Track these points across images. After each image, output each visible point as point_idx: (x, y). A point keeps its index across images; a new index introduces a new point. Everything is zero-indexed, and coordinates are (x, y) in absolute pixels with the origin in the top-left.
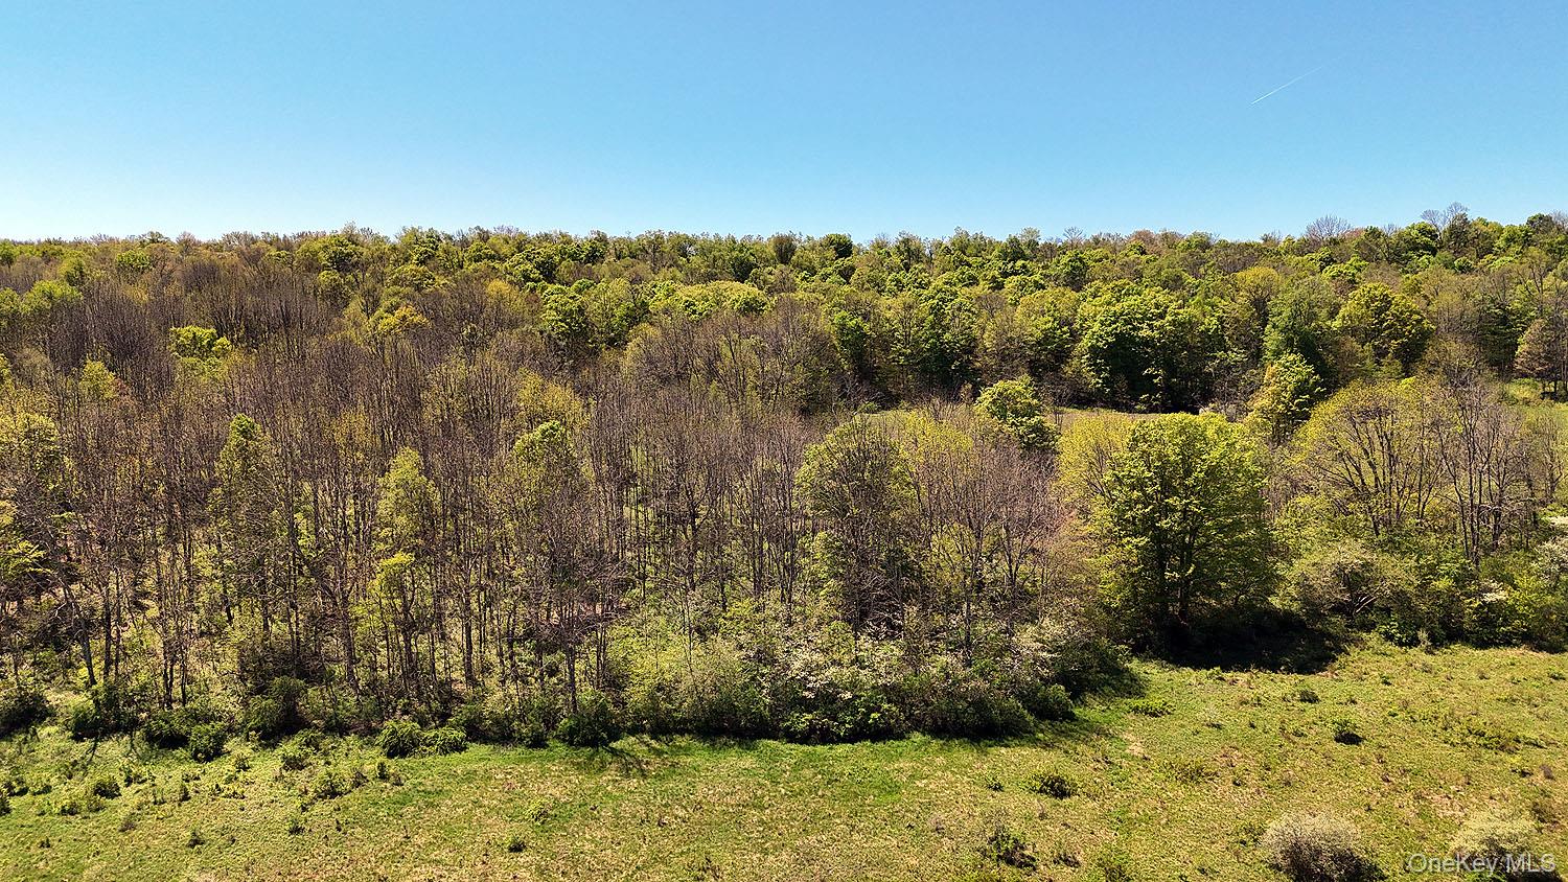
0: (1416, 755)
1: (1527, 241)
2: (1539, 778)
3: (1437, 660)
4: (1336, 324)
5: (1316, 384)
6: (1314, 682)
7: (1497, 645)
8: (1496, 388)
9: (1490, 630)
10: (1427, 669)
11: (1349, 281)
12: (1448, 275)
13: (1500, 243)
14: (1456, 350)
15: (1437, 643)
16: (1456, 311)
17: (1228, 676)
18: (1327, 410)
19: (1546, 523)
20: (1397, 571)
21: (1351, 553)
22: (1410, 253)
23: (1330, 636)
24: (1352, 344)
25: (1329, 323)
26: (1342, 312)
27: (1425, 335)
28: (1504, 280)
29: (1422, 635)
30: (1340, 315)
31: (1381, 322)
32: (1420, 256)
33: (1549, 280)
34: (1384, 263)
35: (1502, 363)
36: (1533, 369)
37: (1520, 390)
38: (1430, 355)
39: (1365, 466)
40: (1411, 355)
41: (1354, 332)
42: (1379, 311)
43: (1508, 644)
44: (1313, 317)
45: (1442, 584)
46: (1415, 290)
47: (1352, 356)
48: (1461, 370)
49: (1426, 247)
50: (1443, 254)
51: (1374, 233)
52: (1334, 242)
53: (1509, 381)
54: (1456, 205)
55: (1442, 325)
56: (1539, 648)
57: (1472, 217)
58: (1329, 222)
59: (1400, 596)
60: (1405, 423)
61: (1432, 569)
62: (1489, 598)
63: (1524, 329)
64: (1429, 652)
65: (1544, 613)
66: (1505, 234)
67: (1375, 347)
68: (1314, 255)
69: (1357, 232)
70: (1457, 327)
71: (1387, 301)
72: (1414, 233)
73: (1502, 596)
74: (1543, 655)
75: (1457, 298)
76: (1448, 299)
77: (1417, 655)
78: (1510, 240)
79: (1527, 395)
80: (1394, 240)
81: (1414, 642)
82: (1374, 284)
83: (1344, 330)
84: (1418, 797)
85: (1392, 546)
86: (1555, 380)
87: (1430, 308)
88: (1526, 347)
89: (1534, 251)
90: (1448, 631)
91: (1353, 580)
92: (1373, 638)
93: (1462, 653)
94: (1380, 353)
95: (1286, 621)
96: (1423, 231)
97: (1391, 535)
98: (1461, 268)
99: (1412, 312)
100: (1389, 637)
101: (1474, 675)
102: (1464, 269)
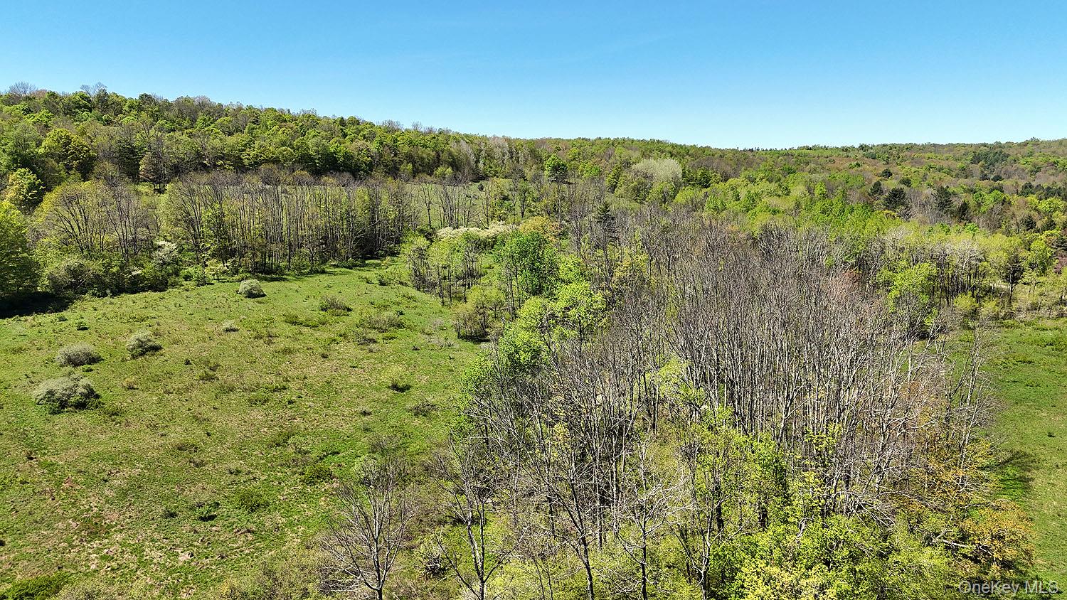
0: (111, 328)
1: (140, 109)
2: (156, 326)
3: (115, 300)
4: (41, 151)
5: (39, 184)
6: (64, 314)
7: (139, 292)
8: (132, 187)
9: (135, 286)
10: (111, 303)
11: (45, 126)
12: (99, 125)
13: (126, 108)
14: (109, 168)
15: (114, 294)
16: (107, 146)
17: (23, 318)
18: (49, 198)
19: (156, 245)
20: (95, 266)
21: (73, 260)
22: (77, 110)
23: (68, 298)
24: (52, 162)
25: (36, 150)
26: (43, 143)
27: (92, 158)
28: (130, 131)
29: (108, 291)
30: (43, 146)
31: (67, 151)
32: (83, 112)
33: (152, 132)
34: (62, 115)
35: (134, 175)
36: (148, 178)
37: (144, 188)
38: (96, 170)
39: (73, 223)
40: (86, 169)
41: (52, 156)
42: (65, 145)
43: (144, 291)
44: (27, 146)
45: (115, 270)
46: (83, 133)
47: (53, 169)
48: (113, 177)
49: (85, 106)
50: (96, 112)
51: (53, 95)
52: (28, 98)
53: (138, 184)
54: (100, 83)
55: (101, 154)
56: (155, 291)
57: (109, 91)
58: (25, 87)
59: (97, 276)
60: (90, 202)
61: (110, 265)
62: (134, 273)
63: (143, 156)
64: (111, 297)
65: (156, 278)
66: (128, 104)
67: (65, 165)
68: (18, 106)
69: (43, 92)
70: (109, 156)
71: (69, 140)
72: (78, 98)
73: (139, 272)
74: (157, 293)
75: (107, 138)
76: (101, 140)
77: (107, 299)
78: (131, 107)
79: (147, 190)
80: (66, 101)
81: (105, 295)
82: (61, 129)
83: (47, 155)
84: (112, 339)
85: (89, 257)
86: (159, 183)
87: (93, 144)
88: (143, 166)
89: (144, 115)
90: (118, 290)
91: (74, 273)
92: (87, 296)
93: (125, 296)
94: (68, 168)
95: (45, 295)
96: (82, 97)
97: (88, 251)
98: (106, 121)
99: (83, 146)
100: (94, 295)
101: (131, 303)
102: (108, 123)
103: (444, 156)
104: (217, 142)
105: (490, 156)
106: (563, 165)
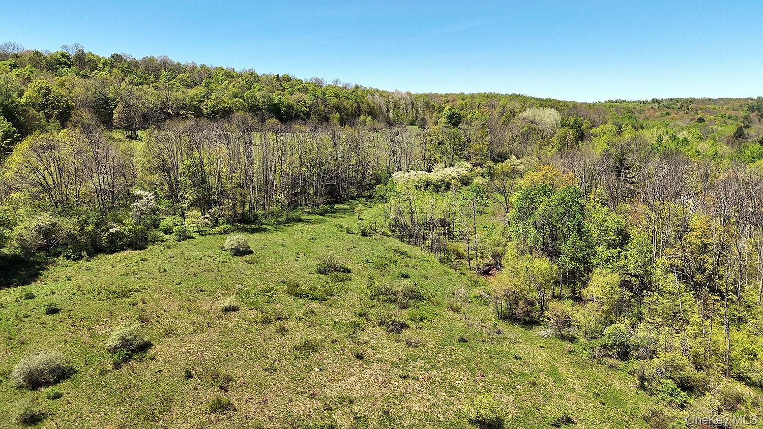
0: (86, 310)
1: (112, 66)
2: (140, 305)
3: (93, 263)
4: (23, 101)
5: (15, 132)
6: (32, 288)
7: (117, 251)
8: (106, 134)
9: (114, 245)
10: (88, 269)
11: (28, 78)
12: (77, 78)
13: (100, 65)
14: (86, 116)
15: (91, 255)
16: (84, 97)
18: (23, 147)
19: (133, 194)
20: (68, 225)
21: (44, 219)
22: (58, 66)
23: (38, 263)
24: (33, 111)
25: (19, 100)
26: (25, 94)
27: (70, 108)
28: (104, 83)
29: (84, 253)
30: (25, 96)
31: (47, 100)
32: (63, 68)
33: (123, 85)
34: (45, 70)
35: (108, 123)
36: (121, 125)
37: (117, 135)
38: (74, 118)
39: (47, 175)
40: (65, 118)
41: (33, 105)
42: (45, 95)
43: (123, 250)
44: (10, 96)
45: (90, 228)
46: (62, 85)
47: (34, 118)
48: (89, 125)
49: (65, 63)
50: (74, 68)
51: (37, 53)
52: (16, 56)
53: (112, 131)
54: (77, 44)
55: (78, 103)
56: (135, 249)
57: (86, 51)
58: (12, 45)
59: (72, 237)
60: (64, 152)
61: (86, 222)
62: (112, 231)
63: (116, 107)
64: (88, 261)
65: (136, 233)
66: (102, 61)
67: (46, 114)
68: (5, 62)
69: (29, 52)
70: (85, 104)
71: (49, 91)
72: (59, 56)
73: (118, 229)
74: (138, 252)
75: (83, 90)
76: (79, 91)
77: (83, 263)
78: (105, 64)
79: (120, 137)
80: (49, 58)
81: (80, 257)
82: (42, 80)
83: (28, 104)
84: (89, 329)
85: (65, 213)
86: (131, 130)
87: (71, 94)
88: (117, 115)
89: (115, 70)
90: (96, 248)
91: (46, 233)
92: (60, 260)
93: (103, 258)
94: (48, 117)
95: (13, 259)
96: (63, 55)
97: (64, 208)
98: (84, 76)
99: (63, 96)
100: (68, 257)
101: (110, 267)
102: (85, 76)
103: (364, 107)
104: (180, 94)
105: (396, 107)
106: (457, 114)
